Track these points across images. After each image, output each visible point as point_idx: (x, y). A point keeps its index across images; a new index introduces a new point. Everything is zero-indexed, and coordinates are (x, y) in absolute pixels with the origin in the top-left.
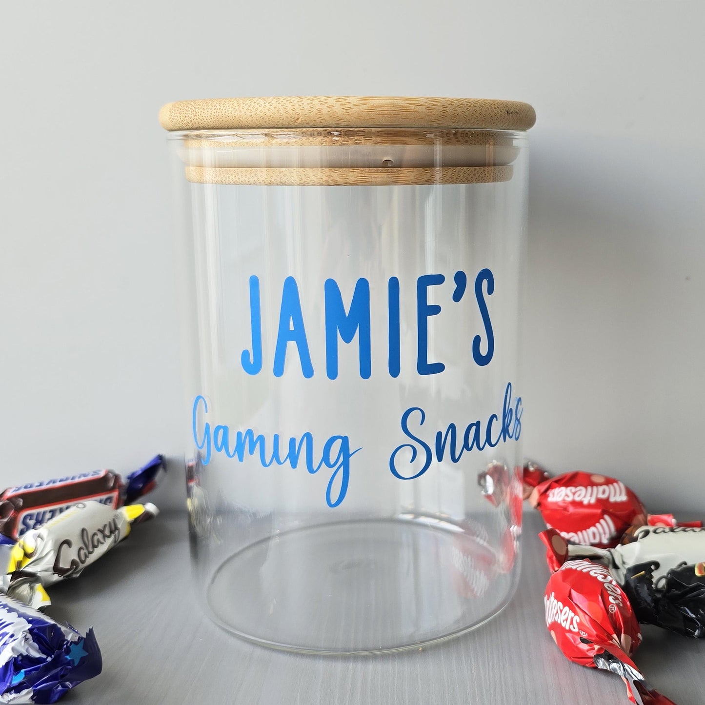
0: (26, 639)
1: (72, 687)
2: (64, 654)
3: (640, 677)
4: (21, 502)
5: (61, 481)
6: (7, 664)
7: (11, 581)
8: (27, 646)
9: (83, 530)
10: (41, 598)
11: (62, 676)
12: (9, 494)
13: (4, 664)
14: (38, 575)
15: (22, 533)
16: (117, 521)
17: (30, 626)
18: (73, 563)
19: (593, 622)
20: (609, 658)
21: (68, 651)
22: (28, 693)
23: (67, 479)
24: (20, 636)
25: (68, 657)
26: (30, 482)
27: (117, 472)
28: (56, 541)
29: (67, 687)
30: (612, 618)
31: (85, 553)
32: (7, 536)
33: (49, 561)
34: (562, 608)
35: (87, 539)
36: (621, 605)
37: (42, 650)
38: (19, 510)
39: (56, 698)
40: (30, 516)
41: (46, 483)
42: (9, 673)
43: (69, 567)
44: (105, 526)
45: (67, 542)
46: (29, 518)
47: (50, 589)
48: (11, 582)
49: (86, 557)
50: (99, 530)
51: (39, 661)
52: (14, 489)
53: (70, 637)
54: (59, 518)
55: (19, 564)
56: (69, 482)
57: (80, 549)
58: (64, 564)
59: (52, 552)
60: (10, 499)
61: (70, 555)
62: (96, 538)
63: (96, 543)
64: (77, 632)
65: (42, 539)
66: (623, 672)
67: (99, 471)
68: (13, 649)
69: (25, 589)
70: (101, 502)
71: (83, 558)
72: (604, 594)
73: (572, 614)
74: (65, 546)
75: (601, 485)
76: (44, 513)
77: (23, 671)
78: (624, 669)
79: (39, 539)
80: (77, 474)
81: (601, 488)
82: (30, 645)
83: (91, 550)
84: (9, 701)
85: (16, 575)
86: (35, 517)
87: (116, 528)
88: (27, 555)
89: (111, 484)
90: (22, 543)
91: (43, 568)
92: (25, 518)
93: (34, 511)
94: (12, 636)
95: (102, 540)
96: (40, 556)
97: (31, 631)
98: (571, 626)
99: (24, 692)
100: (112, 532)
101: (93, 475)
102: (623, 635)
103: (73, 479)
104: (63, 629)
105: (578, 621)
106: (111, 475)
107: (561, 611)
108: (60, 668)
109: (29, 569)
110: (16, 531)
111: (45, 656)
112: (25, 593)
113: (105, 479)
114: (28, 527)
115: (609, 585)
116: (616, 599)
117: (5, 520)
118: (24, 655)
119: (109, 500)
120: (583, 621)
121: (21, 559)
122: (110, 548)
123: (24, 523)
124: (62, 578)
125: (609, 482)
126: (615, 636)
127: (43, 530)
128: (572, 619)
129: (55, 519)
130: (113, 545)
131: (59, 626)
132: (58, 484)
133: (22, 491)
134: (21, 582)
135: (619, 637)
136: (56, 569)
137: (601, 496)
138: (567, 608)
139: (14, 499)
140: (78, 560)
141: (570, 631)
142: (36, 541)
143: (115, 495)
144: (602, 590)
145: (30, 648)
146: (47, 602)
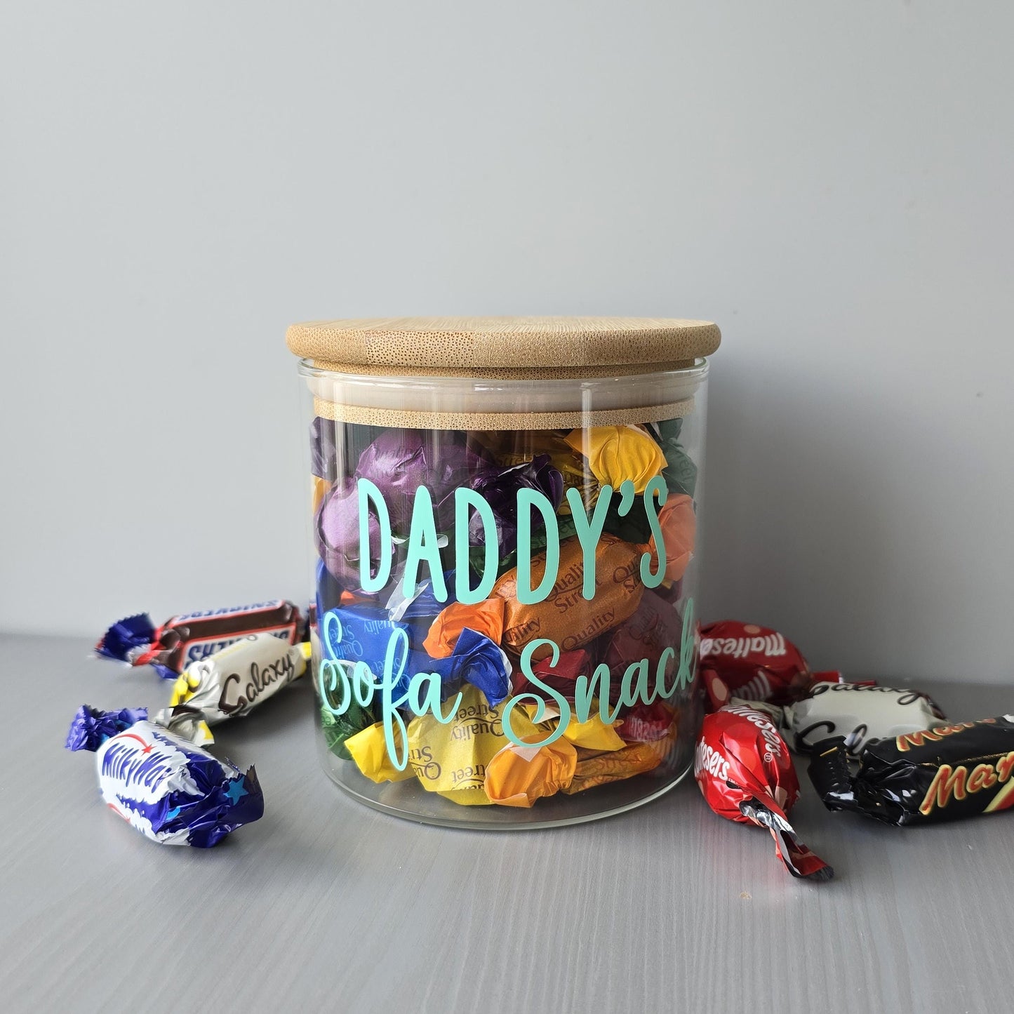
0: (184, 775)
1: (232, 831)
2: (222, 791)
3: (789, 828)
4: (188, 632)
5: (232, 610)
6: (163, 800)
7: (172, 715)
8: (184, 782)
9: (253, 665)
10: (203, 736)
11: (221, 816)
12: (176, 622)
13: (159, 799)
14: (202, 710)
15: (188, 665)
16: (291, 657)
17: (188, 760)
18: (241, 700)
19: (744, 770)
20: (758, 807)
21: (227, 788)
22: (183, 834)
23: (239, 609)
24: (177, 770)
25: (226, 794)
26: (199, 611)
27: (295, 604)
28: (222, 675)
29: (226, 830)
30: (767, 767)
31: (254, 691)
32: (171, 669)
33: (215, 696)
34: (711, 753)
35: (258, 676)
36: (779, 755)
37: (200, 787)
38: (185, 640)
39: (214, 842)
40: (198, 648)
41: (216, 612)
42: (164, 810)
43: (236, 704)
44: (278, 662)
45: (235, 677)
46: (196, 650)
47: (215, 727)
48: (173, 717)
49: (255, 694)
50: (271, 666)
51: (196, 798)
52: (181, 617)
53: (231, 774)
54: (228, 649)
55: (182, 698)
56: (241, 612)
57: (249, 685)
58: (231, 701)
59: (218, 687)
60: (176, 628)
61: (238, 691)
62: (267, 674)
63: (267, 680)
64: (237, 769)
65: (208, 671)
66: (771, 823)
67: (275, 601)
68: (169, 784)
69: (187, 725)
70: (275, 635)
71: (252, 696)
72: (760, 741)
73: (722, 760)
74: (233, 681)
75: (755, 636)
76: (213, 645)
77: (179, 807)
78: (773, 820)
79: (205, 672)
80: (249, 603)
81: (755, 641)
82: (187, 781)
83: (261, 687)
84: (163, 841)
85: (178, 709)
86: (202, 649)
87: (290, 665)
88: (191, 689)
89: (288, 617)
90: (186, 676)
91: (207, 704)
92: (192, 649)
93: (202, 643)
94: (169, 770)
95: (274, 678)
96: (206, 690)
97: (189, 765)
98: (720, 773)
99: (180, 832)
100: (285, 669)
101: (267, 606)
102: (777, 788)
103: (246, 608)
104: (224, 766)
105: (728, 767)
106: (288, 606)
107: (711, 756)
108: (218, 807)
109: (193, 705)
110: (181, 663)
111: (203, 795)
112: (187, 729)
113: (282, 610)
114: (194, 659)
115: (768, 733)
116: (774, 747)
117: (170, 651)
118: (181, 791)
119: (286, 634)
120: (733, 767)
121: (185, 693)
122: (282, 687)
123: (191, 655)
124: (227, 716)
125: (765, 633)
126: (768, 788)
127: (209, 662)
128: (722, 764)
129: (224, 650)
130: (286, 683)
131: (219, 763)
132: (229, 614)
133: (190, 619)
134: (183, 718)
135: (773, 789)
136: (222, 706)
137: (754, 649)
138: (717, 754)
139: (180, 629)
140: (246, 697)
141: (718, 779)
142: (201, 673)
143: (292, 629)
144: (758, 737)
145: (187, 784)
146: (211, 741)
